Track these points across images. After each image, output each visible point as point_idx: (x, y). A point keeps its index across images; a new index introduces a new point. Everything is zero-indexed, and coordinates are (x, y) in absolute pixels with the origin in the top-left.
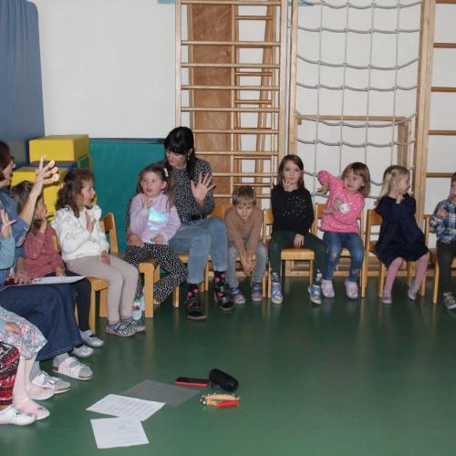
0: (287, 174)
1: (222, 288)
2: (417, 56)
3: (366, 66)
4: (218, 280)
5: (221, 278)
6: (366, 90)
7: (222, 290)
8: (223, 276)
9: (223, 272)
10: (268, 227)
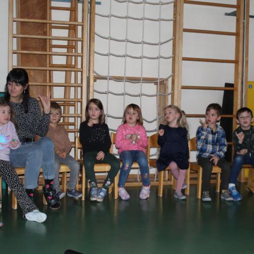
0: (91, 113)
1: (51, 193)
2: (171, 37)
3: (140, 41)
4: (48, 186)
5: (51, 185)
6: (140, 58)
7: (51, 194)
8: (52, 183)
9: (52, 180)
10: (79, 150)
